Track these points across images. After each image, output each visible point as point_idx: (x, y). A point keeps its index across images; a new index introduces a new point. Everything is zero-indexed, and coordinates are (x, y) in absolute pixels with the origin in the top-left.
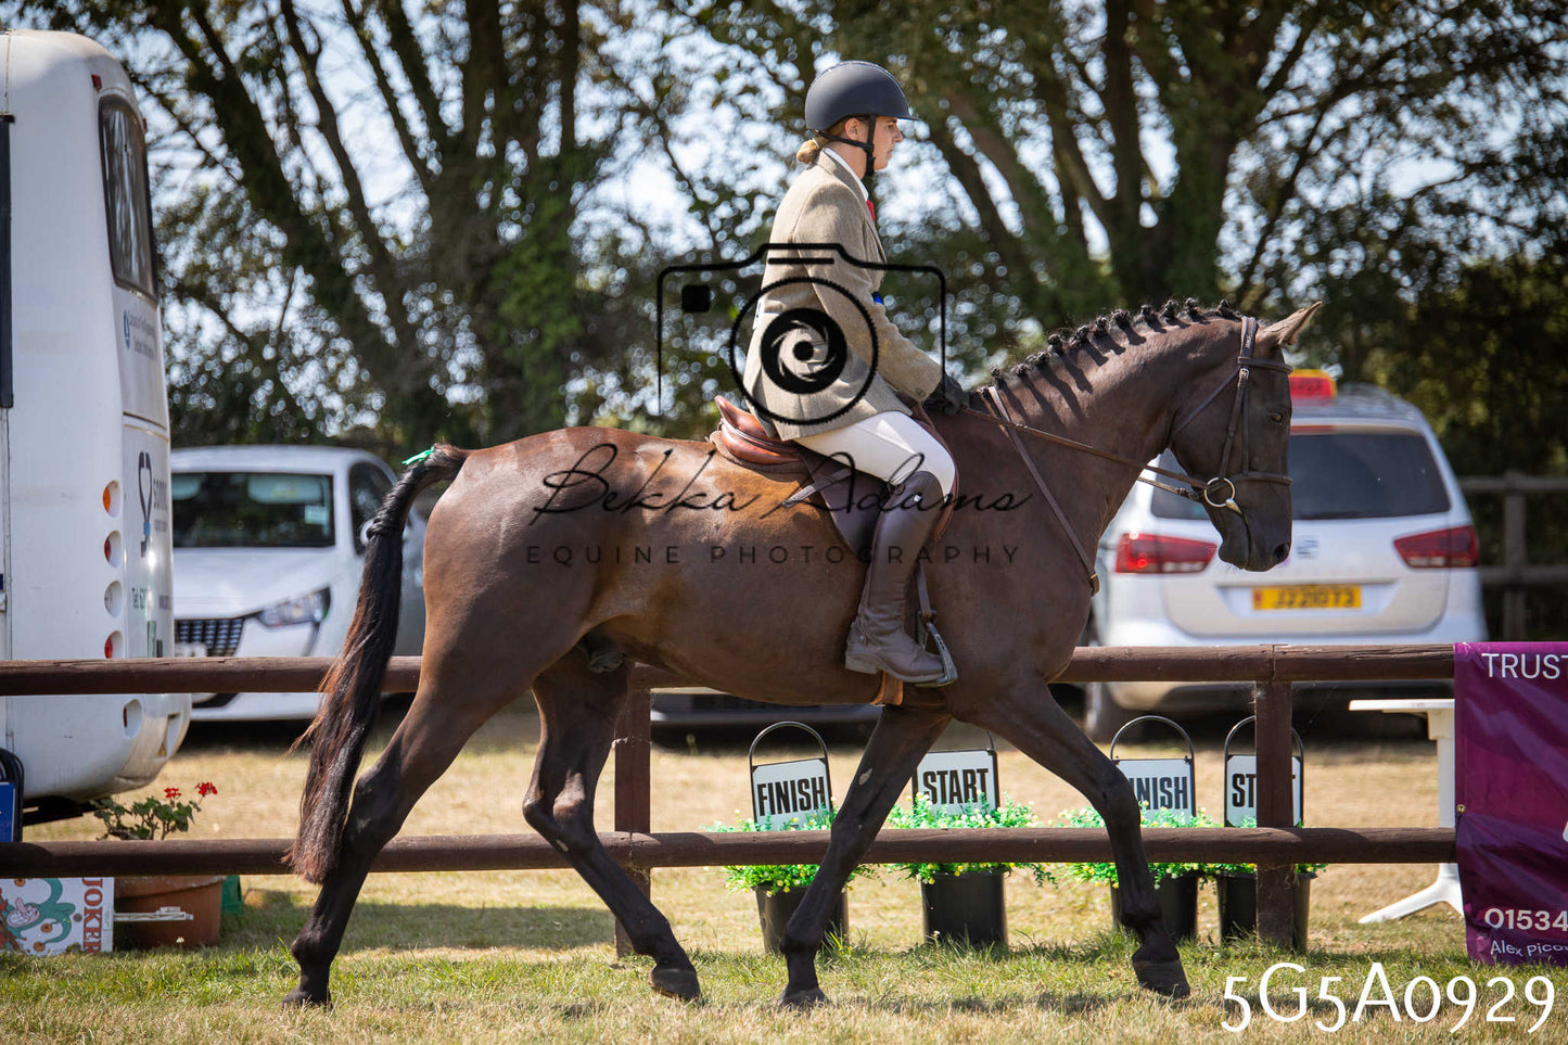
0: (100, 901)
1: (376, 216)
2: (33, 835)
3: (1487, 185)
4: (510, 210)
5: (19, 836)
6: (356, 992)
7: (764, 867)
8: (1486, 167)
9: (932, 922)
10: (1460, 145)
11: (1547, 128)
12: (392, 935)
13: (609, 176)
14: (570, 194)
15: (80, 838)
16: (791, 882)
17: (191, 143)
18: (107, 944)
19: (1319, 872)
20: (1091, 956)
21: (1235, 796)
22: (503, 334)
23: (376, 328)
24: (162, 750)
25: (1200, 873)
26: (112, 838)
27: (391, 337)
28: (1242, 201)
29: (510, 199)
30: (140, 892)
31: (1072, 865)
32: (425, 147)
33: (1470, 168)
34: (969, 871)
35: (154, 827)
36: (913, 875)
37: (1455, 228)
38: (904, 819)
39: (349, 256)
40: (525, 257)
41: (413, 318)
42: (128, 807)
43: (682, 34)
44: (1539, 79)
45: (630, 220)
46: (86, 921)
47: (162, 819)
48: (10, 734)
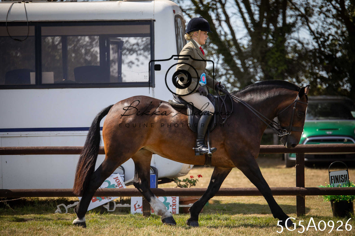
0: (176, 202)
1: (239, 41)
2: (160, 186)
4: (270, 40)
5: (157, 187)
6: (235, 224)
7: (333, 196)
12: (243, 211)
13: (294, 31)
14: (285, 36)
15: (171, 187)
16: (339, 200)
18: (177, 212)
22: (269, 69)
23: (238, 68)
24: (190, 167)
26: (178, 187)
27: (242, 70)
29: (270, 37)
30: (185, 200)
32: (250, 25)
35: (188, 185)
39: (232, 51)
40: (274, 51)
41: (247, 65)
42: (182, 180)
45: (299, 42)
46: (173, 207)
47: (190, 183)
48: (155, 163)
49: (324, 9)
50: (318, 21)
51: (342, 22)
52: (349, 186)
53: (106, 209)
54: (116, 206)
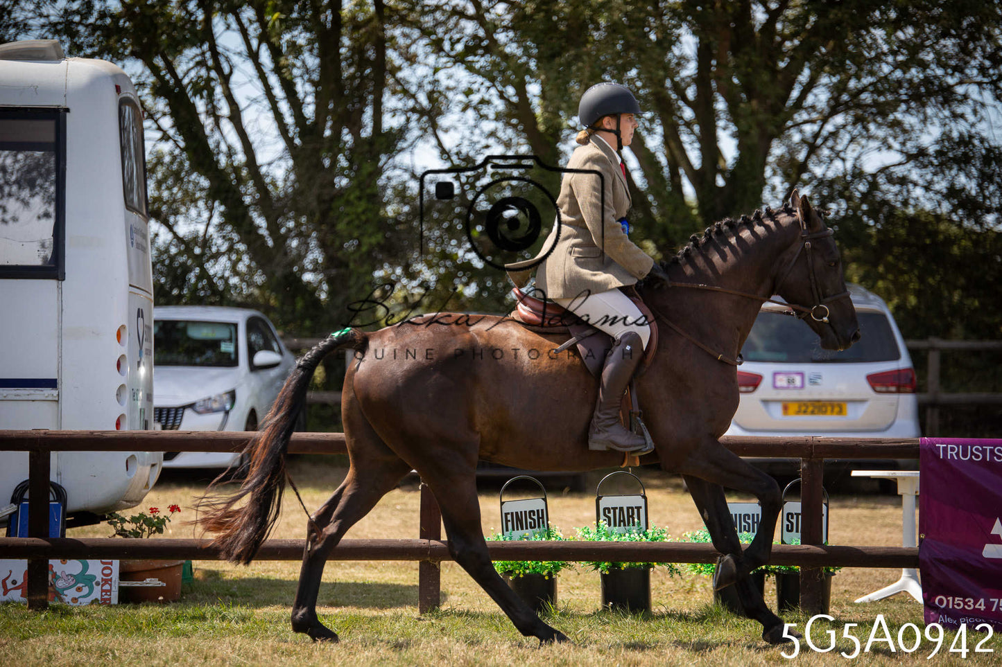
0: (111, 574)
1: (263, 170)
2: (72, 533)
3: (919, 167)
4: (343, 169)
5: (63, 534)
6: (266, 631)
7: (508, 562)
8: (918, 156)
9: (607, 597)
10: (903, 144)
11: (955, 135)
13: (402, 150)
14: (379, 160)
15: (98, 536)
16: (524, 571)
17: (155, 126)
18: (115, 600)
19: (837, 572)
20: (701, 619)
21: (788, 525)
22: (337, 243)
23: (262, 237)
24: (147, 485)
25: (766, 571)
26: (118, 537)
27: (270, 242)
28: (775, 173)
29: (343, 162)
30: (135, 569)
31: (691, 565)
32: (292, 131)
33: (910, 157)
34: (630, 567)
35: (143, 531)
36: (596, 569)
37: (900, 192)
38: (591, 535)
39: (246, 194)
40: (352, 197)
41: (283, 231)
42: (128, 518)
43: (445, 67)
44: (950, 106)
45: (413, 176)
46: (103, 585)
47: (148, 526)
48: (59, 474)
49: (475, 98)
50: (461, 127)
51: (518, 133)
52: (549, 537)
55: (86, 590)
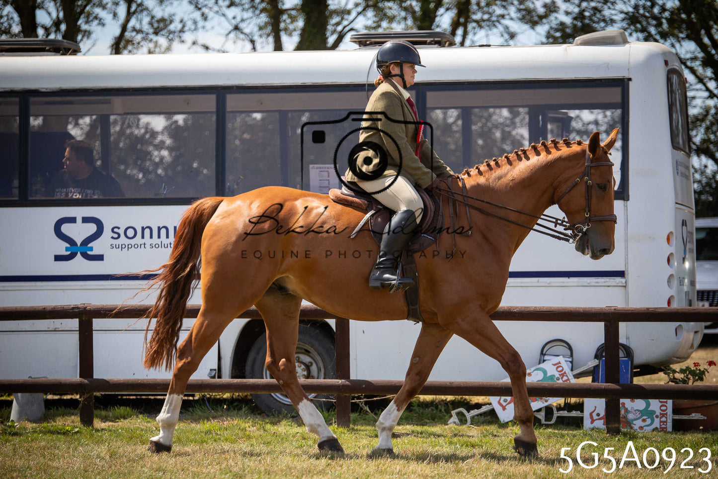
0: (666, 410)
2: (638, 381)
5: (632, 381)
15: (656, 383)
17: (703, 88)
18: (670, 429)
24: (692, 346)
26: (671, 383)
30: (683, 406)
42: (678, 370)
46: (661, 418)
47: (692, 376)
48: (628, 338)
53: (539, 420)
54: (556, 414)
55: (649, 421)
